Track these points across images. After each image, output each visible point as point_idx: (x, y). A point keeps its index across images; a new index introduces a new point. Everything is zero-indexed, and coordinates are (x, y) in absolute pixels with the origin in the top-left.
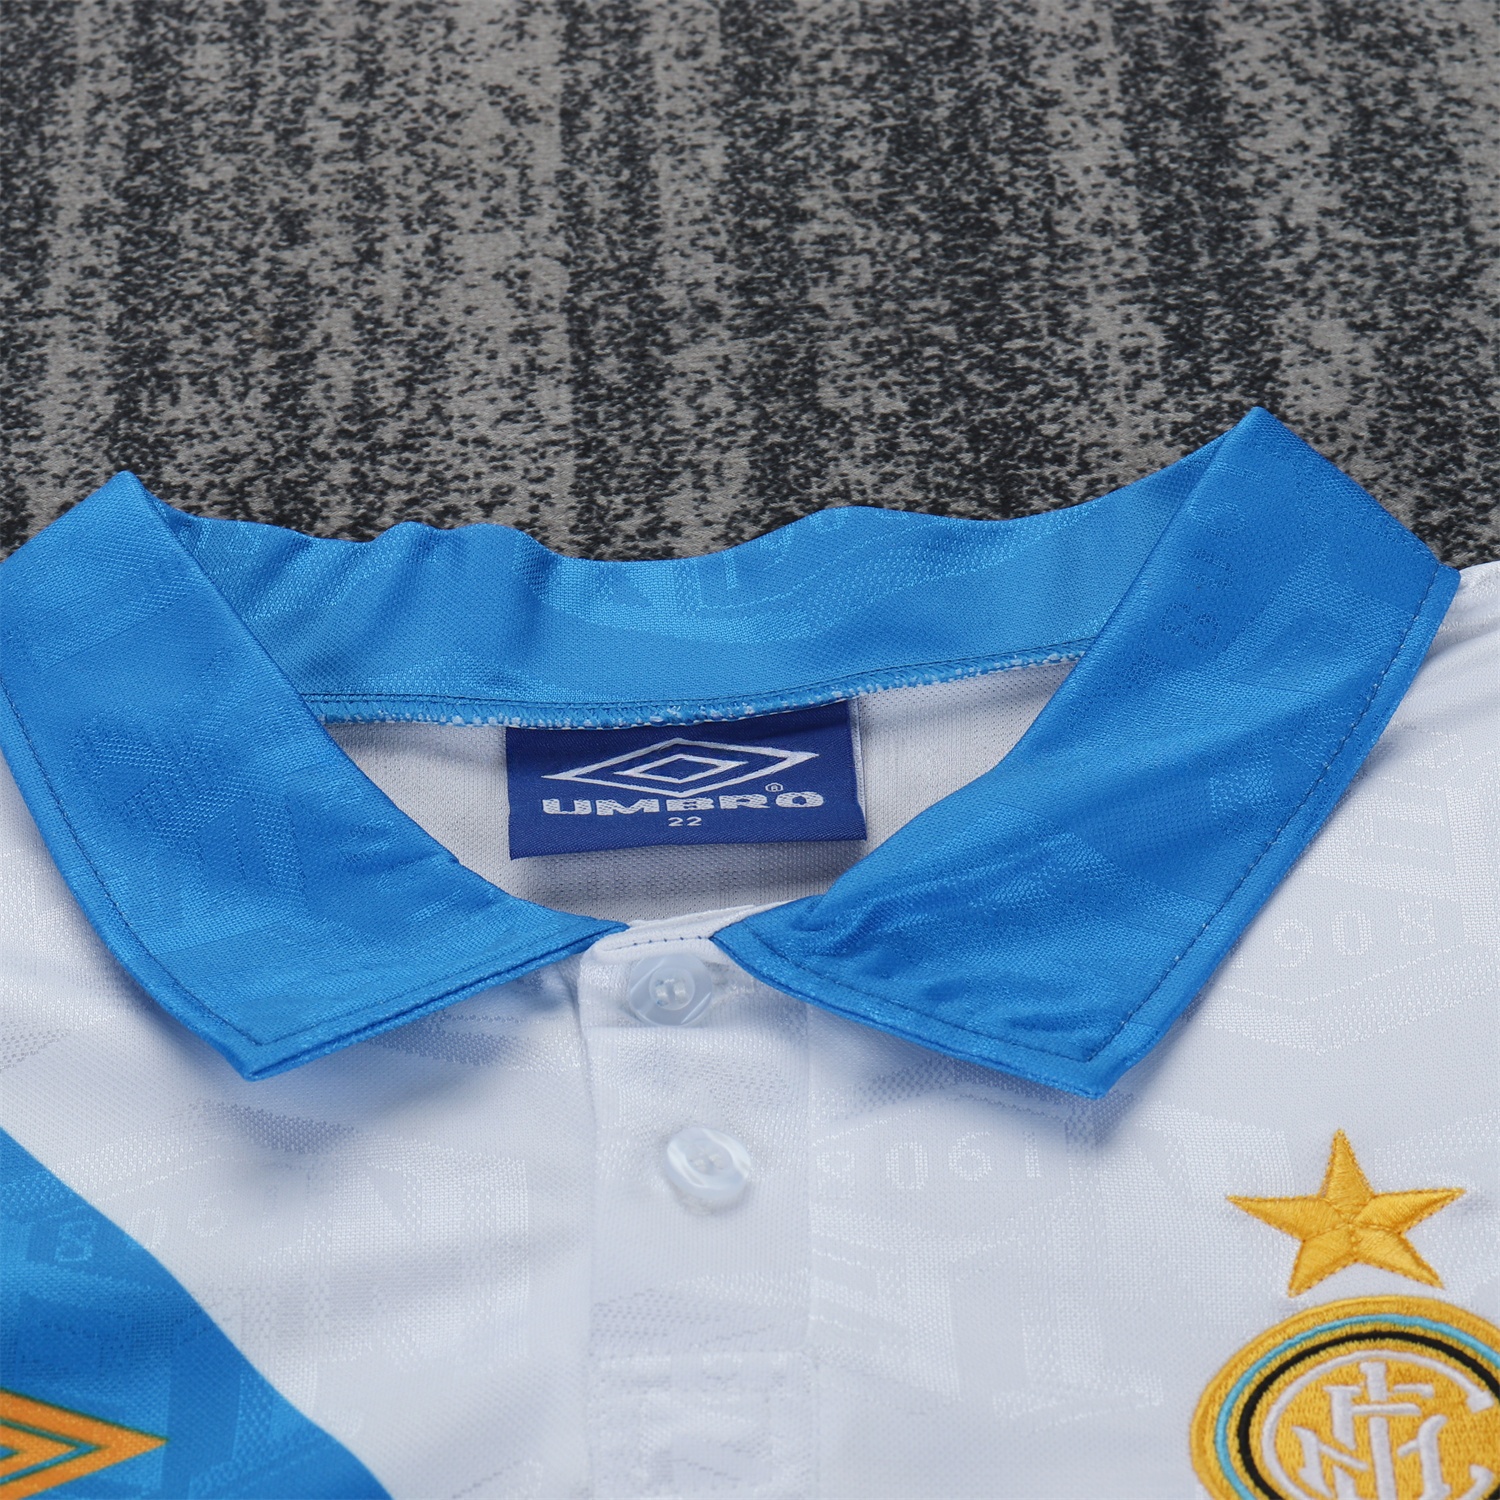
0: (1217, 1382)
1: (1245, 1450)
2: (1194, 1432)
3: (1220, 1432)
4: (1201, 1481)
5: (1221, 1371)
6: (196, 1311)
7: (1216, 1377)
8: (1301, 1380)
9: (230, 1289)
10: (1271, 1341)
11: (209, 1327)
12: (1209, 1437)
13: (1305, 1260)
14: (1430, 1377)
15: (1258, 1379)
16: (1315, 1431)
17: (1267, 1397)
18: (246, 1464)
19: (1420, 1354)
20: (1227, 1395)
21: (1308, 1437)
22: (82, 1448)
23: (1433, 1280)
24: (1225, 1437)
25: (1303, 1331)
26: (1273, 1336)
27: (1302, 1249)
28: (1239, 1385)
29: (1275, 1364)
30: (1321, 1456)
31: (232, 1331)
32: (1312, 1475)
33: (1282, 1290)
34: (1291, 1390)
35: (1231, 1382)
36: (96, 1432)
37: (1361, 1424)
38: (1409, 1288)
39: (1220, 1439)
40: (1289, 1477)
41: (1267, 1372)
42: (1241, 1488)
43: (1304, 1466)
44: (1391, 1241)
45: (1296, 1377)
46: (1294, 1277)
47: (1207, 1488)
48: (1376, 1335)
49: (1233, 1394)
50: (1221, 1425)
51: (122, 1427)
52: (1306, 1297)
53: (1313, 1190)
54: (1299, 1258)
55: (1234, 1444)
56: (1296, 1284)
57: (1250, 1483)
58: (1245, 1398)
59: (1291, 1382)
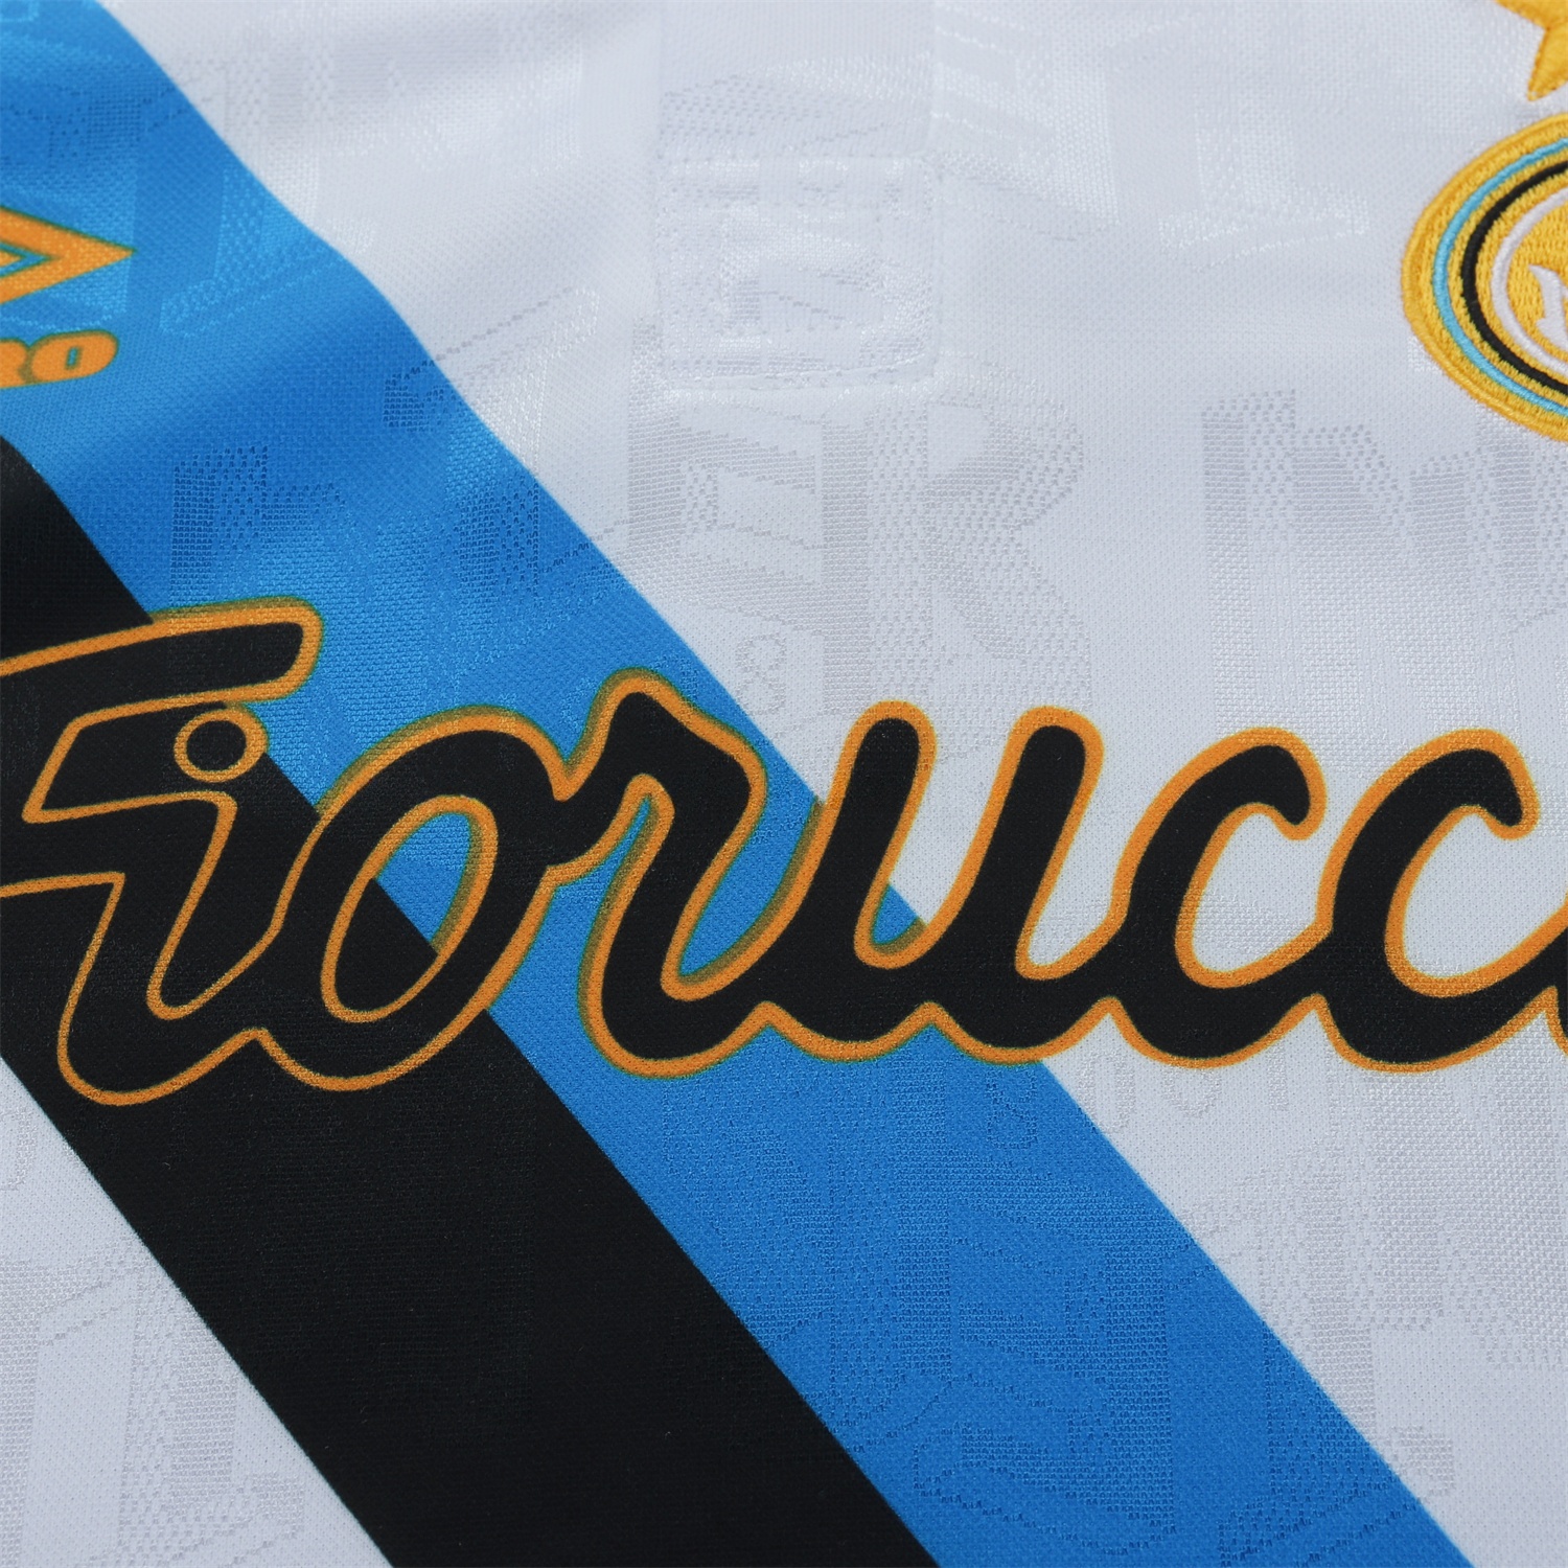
0: (1436, 206)
1: (1470, 293)
2: (1406, 269)
3: (1440, 270)
4: (1415, 331)
5: (1441, 192)
6: (170, 89)
7: (1435, 200)
8: (1541, 207)
9: (211, 62)
10: (1505, 156)
11: (185, 109)
12: (1425, 276)
13: (1550, 54)
15: (1488, 203)
16: (1558, 272)
17: (1498, 227)
18: (231, 284)
20: (1449, 223)
21: (1548, 278)
22: (28, 258)
24: (1446, 277)
25: (1545, 144)
26: (1508, 149)
27: (1546, 39)
28: (1464, 211)
29: (1509, 185)
30: (1566, 303)
31: (214, 114)
32: (1553, 327)
33: (1519, 90)
34: (1529, 218)
35: (1454, 206)
36: (45, 239)
39: (1438, 278)
40: (1524, 330)
41: (1499, 195)
42: (1464, 341)
43: (1543, 316)
45: (1536, 203)
46: (1535, 75)
47: (1422, 340)
49: (1456, 222)
50: (1440, 262)
51: (77, 233)
52: (1549, 101)
54: (1541, 50)
55: (1456, 285)
56: (1538, 84)
57: (1477, 336)
58: (1471, 227)
59: (1529, 208)
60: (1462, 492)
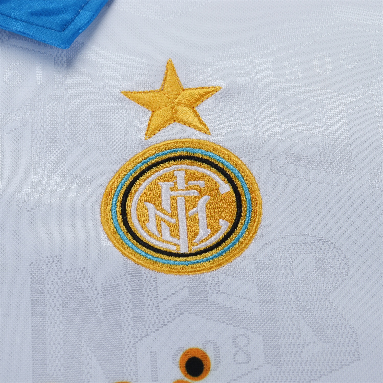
0: (113, 180)
1: (124, 214)
2: (103, 205)
3: (114, 205)
4: (104, 230)
5: (115, 175)
7: (113, 177)
8: (149, 180)
10: (137, 160)
12: (109, 207)
13: (153, 122)
14: (203, 177)
15: (131, 178)
16: (154, 204)
17: (134, 188)
19: (200, 166)
20: (117, 187)
21: (151, 207)
23: (206, 131)
24: (116, 207)
25: (151, 155)
26: (138, 158)
27: (152, 115)
28: (123, 182)
29: (138, 171)
30: (156, 216)
32: (152, 226)
34: (145, 184)
35: (119, 180)
37: (174, 200)
38: (197, 135)
39: (113, 208)
40: (142, 227)
41: (134, 175)
42: (121, 233)
43: (148, 222)
44: (190, 111)
45: (147, 178)
46: (148, 130)
47: (106, 233)
48: (181, 158)
49: (120, 186)
50: (114, 202)
52: (153, 139)
53: (158, 88)
54: (150, 120)
55: (119, 210)
56: (149, 133)
57: (125, 230)
58: (125, 188)
59: (145, 180)
60: (119, 290)
